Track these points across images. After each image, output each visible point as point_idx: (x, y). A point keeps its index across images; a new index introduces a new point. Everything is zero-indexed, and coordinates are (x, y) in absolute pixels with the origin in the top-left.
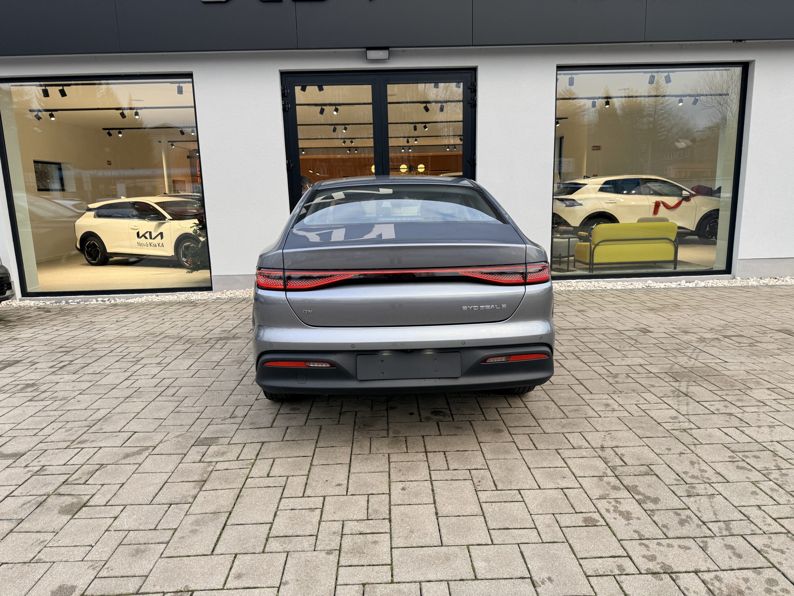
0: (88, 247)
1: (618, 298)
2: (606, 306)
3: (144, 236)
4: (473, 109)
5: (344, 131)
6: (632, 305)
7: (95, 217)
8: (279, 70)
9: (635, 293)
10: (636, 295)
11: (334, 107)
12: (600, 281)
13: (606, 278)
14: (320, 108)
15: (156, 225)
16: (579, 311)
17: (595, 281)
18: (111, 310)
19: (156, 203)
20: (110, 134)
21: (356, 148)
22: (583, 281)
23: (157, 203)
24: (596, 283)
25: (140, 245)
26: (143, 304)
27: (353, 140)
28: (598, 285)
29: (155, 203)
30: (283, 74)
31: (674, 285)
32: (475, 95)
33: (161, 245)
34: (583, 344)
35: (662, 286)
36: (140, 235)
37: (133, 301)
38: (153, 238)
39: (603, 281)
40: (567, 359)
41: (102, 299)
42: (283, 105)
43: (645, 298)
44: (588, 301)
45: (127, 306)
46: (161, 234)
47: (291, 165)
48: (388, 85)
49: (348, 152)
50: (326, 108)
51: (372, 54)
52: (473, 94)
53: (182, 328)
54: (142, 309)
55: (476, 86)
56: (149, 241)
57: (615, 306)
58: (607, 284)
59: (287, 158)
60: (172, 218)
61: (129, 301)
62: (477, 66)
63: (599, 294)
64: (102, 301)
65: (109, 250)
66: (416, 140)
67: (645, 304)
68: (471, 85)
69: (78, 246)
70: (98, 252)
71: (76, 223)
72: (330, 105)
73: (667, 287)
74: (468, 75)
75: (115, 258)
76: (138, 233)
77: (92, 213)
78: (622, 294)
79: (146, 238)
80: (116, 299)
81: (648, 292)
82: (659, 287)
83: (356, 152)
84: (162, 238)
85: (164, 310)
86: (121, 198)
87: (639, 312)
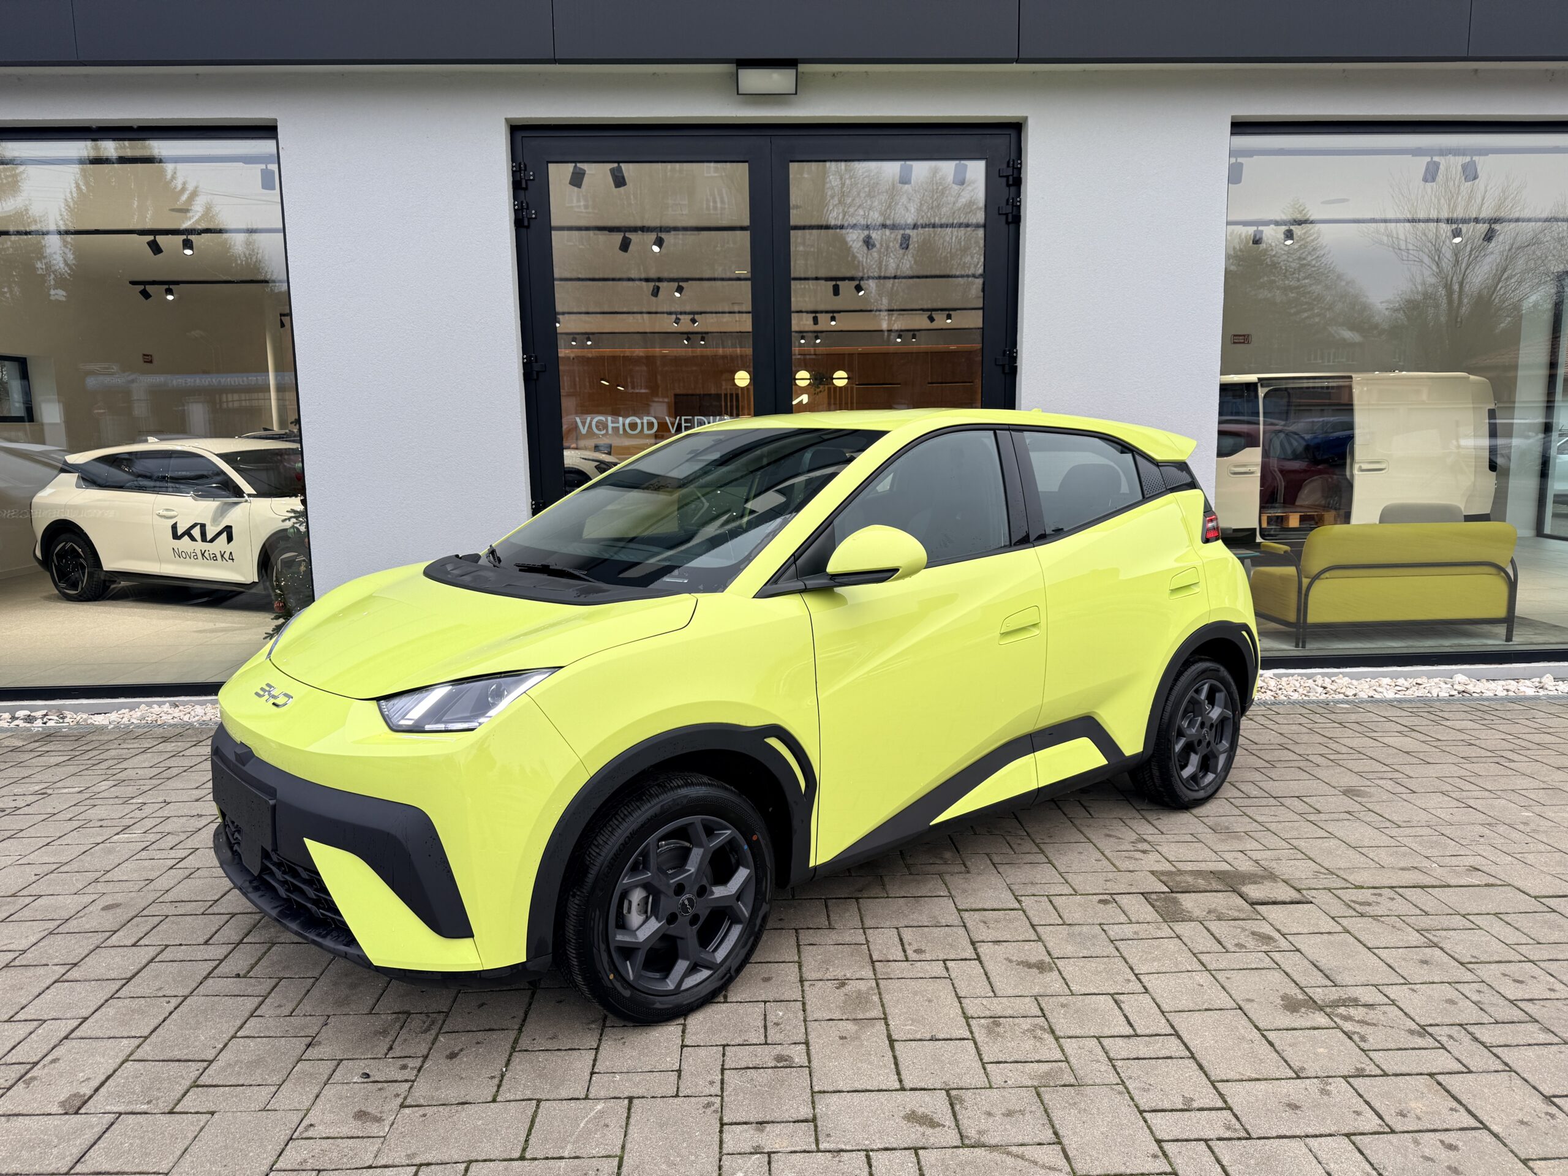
0: (62, 555)
1: (1414, 734)
2: (1408, 770)
3: (188, 533)
4: (1012, 226)
5: (677, 295)
6: (1476, 768)
7: (78, 486)
8: (506, 119)
9: (1446, 715)
10: (1458, 725)
11: (653, 236)
12: (1336, 675)
13: (1346, 667)
14: (618, 238)
15: (218, 508)
16: (1348, 792)
17: (1323, 675)
18: (27, 756)
19: (221, 456)
20: (146, 295)
21: (703, 335)
22: (1293, 675)
23: (223, 456)
24: (1326, 679)
25: (178, 554)
26: (126, 734)
27: (696, 317)
28: (1334, 688)
29: (217, 455)
30: (518, 131)
31: (1527, 689)
32: (1019, 194)
33: (226, 556)
34: (1469, 976)
35: (1497, 689)
36: (179, 534)
37: (106, 722)
38: (208, 539)
39: (1345, 675)
40: (1470, 1072)
41: (27, 713)
42: (515, 210)
43: (1491, 739)
44: (1344, 750)
45: (82, 736)
46: (228, 530)
47: (536, 367)
48: (791, 165)
49: (686, 342)
50: (633, 237)
51: (754, 80)
52: (1013, 189)
53: (173, 854)
54: (113, 753)
55: (1020, 169)
56: (200, 545)
57: (1431, 771)
58: (1355, 682)
59: (525, 350)
60: (255, 493)
61: (99, 720)
62: (1026, 118)
63: (1353, 717)
64: (29, 719)
65: (109, 563)
66: (833, 319)
67: (1512, 765)
68: (1008, 166)
69: (38, 553)
70: (83, 568)
71: (35, 500)
72: (644, 229)
73: (1511, 694)
74: (1001, 142)
75: (123, 584)
76: (174, 527)
77: (73, 477)
78: (1416, 721)
79: (193, 539)
80: (66, 713)
81: (1479, 714)
82: (1492, 695)
83: (703, 343)
84: (230, 539)
85: (168, 763)
86: (146, 441)
87: (1523, 801)
